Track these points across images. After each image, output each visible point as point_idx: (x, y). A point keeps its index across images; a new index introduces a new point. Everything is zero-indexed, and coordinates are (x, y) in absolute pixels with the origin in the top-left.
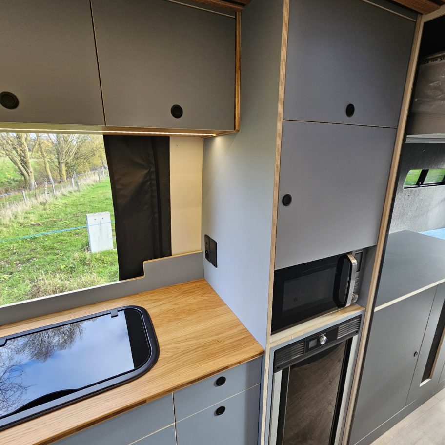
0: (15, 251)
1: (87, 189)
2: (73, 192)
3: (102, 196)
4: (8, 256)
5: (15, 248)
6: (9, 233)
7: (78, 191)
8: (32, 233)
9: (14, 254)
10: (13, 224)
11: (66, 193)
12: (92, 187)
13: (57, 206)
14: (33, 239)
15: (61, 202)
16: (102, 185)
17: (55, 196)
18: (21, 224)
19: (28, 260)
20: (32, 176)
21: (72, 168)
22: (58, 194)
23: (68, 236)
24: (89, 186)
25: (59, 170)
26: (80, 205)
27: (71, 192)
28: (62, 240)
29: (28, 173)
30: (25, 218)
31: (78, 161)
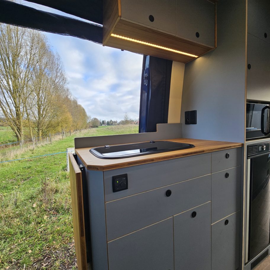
0: (19, 174)
1: (56, 143)
2: (48, 145)
3: (66, 145)
4: (15, 176)
5: (18, 172)
6: (12, 165)
7: (51, 144)
8: (28, 165)
9: (19, 175)
10: (15, 161)
11: (44, 145)
12: (59, 142)
13: (39, 151)
14: (29, 167)
15: (42, 150)
16: (64, 141)
17: (37, 146)
18: (20, 161)
19: (28, 178)
20: (23, 137)
21: (45, 133)
22: (39, 145)
23: (51, 165)
24: (57, 141)
25: (38, 134)
26: (54, 150)
27: (47, 145)
28: (47, 167)
29: (20, 135)
30: (22, 157)
31: (49, 129)
